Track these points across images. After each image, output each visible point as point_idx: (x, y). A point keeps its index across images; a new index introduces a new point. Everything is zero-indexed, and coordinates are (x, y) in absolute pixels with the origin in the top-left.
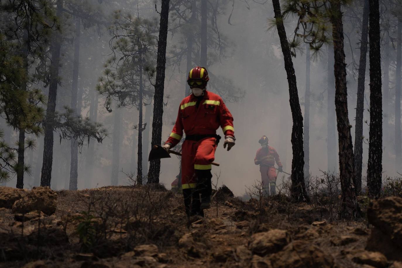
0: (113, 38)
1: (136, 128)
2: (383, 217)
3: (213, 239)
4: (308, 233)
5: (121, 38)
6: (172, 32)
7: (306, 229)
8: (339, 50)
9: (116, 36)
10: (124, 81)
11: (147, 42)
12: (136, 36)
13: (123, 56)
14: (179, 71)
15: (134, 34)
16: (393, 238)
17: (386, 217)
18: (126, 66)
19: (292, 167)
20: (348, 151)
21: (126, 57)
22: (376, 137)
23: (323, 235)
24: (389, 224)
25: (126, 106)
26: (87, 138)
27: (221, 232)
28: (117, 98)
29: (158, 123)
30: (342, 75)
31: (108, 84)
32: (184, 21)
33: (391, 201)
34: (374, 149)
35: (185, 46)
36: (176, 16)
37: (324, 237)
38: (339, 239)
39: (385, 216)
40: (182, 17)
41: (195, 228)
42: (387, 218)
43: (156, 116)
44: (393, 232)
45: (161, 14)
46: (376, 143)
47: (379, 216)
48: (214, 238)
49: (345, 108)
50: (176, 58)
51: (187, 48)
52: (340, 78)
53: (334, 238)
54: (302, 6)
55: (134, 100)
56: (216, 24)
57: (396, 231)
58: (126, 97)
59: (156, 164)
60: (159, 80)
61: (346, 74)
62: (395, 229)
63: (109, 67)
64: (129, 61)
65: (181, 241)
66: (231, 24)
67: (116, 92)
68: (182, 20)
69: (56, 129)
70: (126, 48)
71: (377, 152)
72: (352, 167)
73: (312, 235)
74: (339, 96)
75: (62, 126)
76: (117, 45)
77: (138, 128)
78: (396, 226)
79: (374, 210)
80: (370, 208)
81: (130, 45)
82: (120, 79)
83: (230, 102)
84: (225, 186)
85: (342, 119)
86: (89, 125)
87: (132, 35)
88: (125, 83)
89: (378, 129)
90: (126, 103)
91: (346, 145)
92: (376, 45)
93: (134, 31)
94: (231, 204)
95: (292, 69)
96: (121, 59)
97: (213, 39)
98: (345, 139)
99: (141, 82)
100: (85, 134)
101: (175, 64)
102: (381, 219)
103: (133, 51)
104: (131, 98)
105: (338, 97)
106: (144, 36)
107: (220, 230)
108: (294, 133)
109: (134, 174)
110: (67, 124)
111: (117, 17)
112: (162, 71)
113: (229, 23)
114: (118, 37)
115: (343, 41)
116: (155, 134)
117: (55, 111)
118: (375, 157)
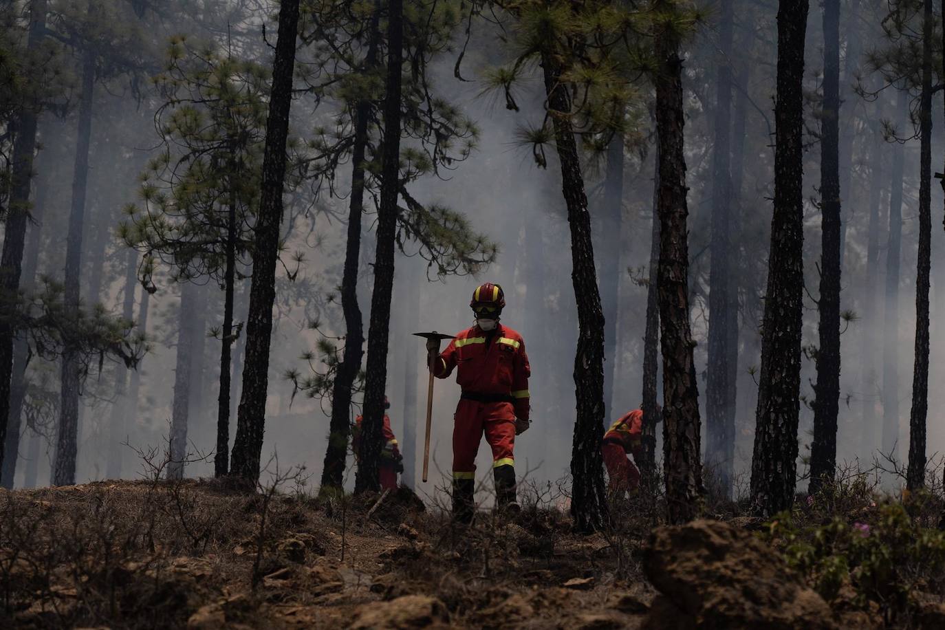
0: (165, 106)
1: (215, 334)
2: (679, 569)
3: (289, 618)
4: (507, 605)
5: (183, 107)
6: (316, 94)
7: (506, 596)
8: (671, 154)
9: (173, 102)
10: (189, 216)
11: (250, 118)
12: (222, 101)
13: (188, 151)
14: (331, 193)
15: (217, 98)
16: (700, 621)
17: (688, 569)
18: (196, 178)
19: (574, 440)
20: (684, 405)
21: (197, 154)
22: (785, 370)
23: (543, 611)
24: (694, 588)
25: (192, 279)
26: (96, 357)
27: (327, 599)
28: (168, 257)
29: (261, 324)
30: (677, 215)
31: (149, 222)
32: (348, 67)
33: (700, 530)
34: (780, 400)
35: (350, 128)
36: (328, 55)
37: (544, 617)
38: (577, 623)
39: (685, 567)
40: (342, 57)
41: (270, 588)
42: (689, 573)
43: (256, 305)
44: (701, 607)
45: (276, 49)
46: (784, 386)
47: (669, 568)
48: (293, 614)
49: (681, 299)
50: (323, 161)
51: (354, 136)
52: (670, 224)
53: (565, 620)
54: (567, 44)
55: (213, 265)
56: (423, 78)
57: (708, 605)
58: (192, 257)
59: (252, 427)
60: (267, 216)
61: (687, 214)
62: (708, 600)
63: (152, 181)
64: (204, 165)
65: (195, 620)
66: (461, 79)
67: (165, 244)
68: (343, 65)
69: (17, 333)
70: (197, 132)
71: (786, 409)
72: (693, 444)
73: (517, 611)
74: (668, 267)
75: (36, 326)
76: (174, 125)
77: (220, 336)
78: (711, 593)
79: (659, 552)
80: (649, 546)
81: (208, 123)
82: (179, 209)
83: (456, 273)
84: (405, 486)
85: (674, 326)
86: (103, 323)
87: (213, 99)
88: (193, 219)
89: (789, 351)
90: (193, 270)
91: (682, 390)
92: (791, 141)
93: (218, 89)
94: (414, 531)
95: (580, 196)
96: (183, 160)
97: (418, 113)
98: (678, 375)
99: (232, 218)
100: (92, 346)
101: (320, 177)
102: (675, 576)
103: (213, 140)
104: (206, 260)
105: (665, 269)
106: (243, 103)
107: (326, 596)
108: (582, 356)
109: (156, 452)
110: (49, 322)
111: (175, 54)
112: (274, 192)
113: (457, 75)
114: (176, 104)
115: (681, 131)
116: (252, 352)
117: (20, 288)
118: (781, 422)
